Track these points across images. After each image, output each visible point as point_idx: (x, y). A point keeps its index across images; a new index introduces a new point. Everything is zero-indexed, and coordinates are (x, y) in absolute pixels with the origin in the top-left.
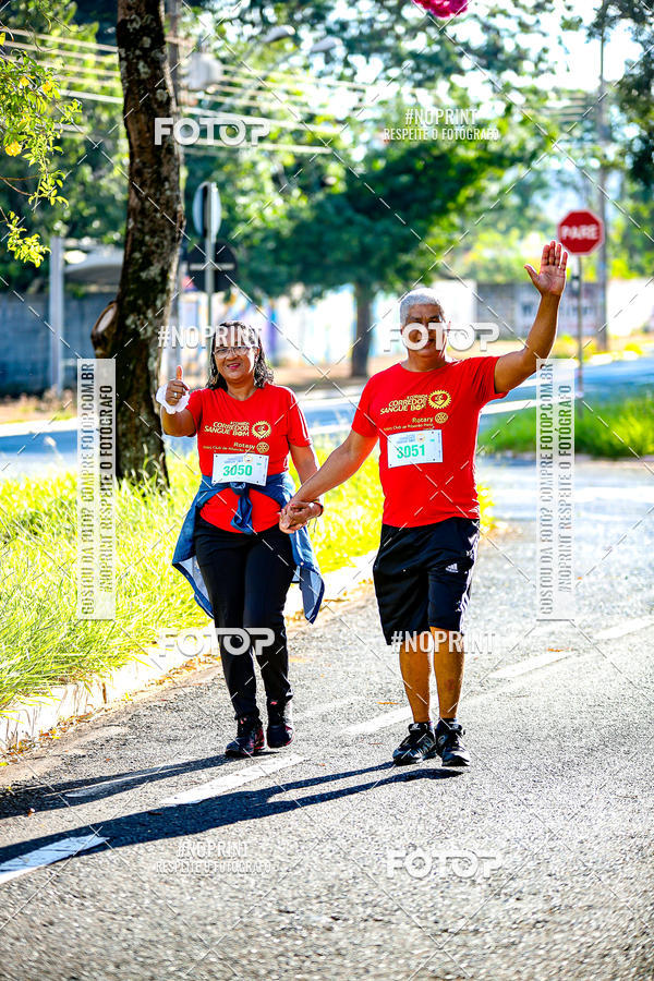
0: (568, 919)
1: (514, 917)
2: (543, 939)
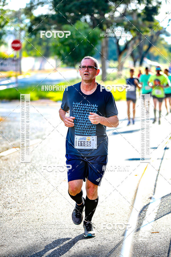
0: (24, 213)
1: (10, 213)
2: (18, 218)
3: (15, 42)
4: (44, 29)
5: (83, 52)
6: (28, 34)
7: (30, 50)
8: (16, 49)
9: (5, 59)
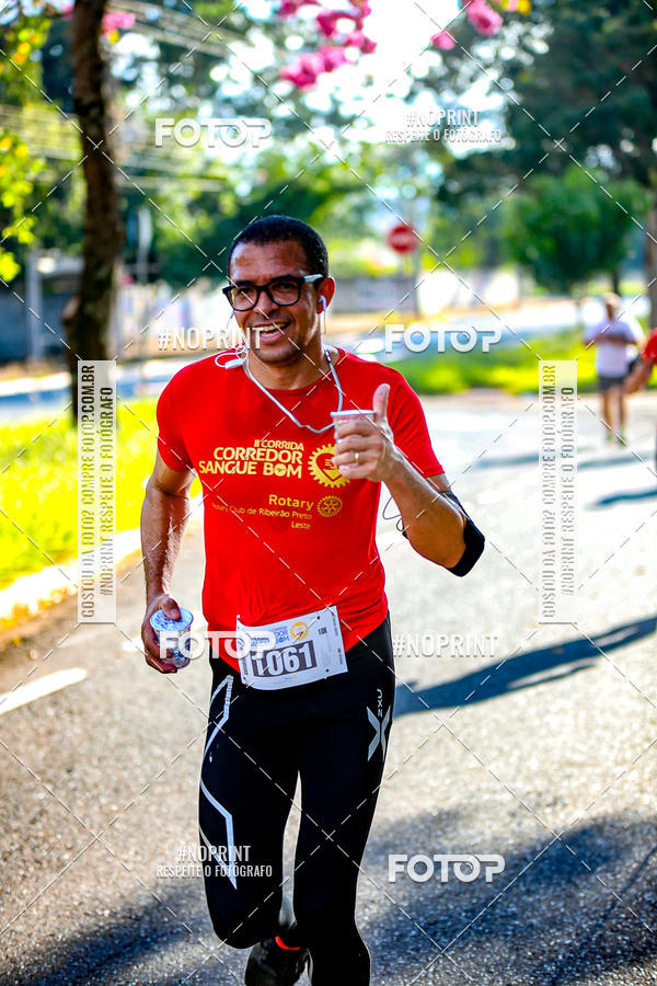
3: (400, 230)
4: (480, 191)
5: (592, 252)
6: (438, 207)
7: (444, 246)
8: (401, 249)
9: (373, 279)
